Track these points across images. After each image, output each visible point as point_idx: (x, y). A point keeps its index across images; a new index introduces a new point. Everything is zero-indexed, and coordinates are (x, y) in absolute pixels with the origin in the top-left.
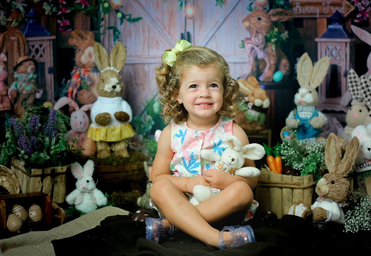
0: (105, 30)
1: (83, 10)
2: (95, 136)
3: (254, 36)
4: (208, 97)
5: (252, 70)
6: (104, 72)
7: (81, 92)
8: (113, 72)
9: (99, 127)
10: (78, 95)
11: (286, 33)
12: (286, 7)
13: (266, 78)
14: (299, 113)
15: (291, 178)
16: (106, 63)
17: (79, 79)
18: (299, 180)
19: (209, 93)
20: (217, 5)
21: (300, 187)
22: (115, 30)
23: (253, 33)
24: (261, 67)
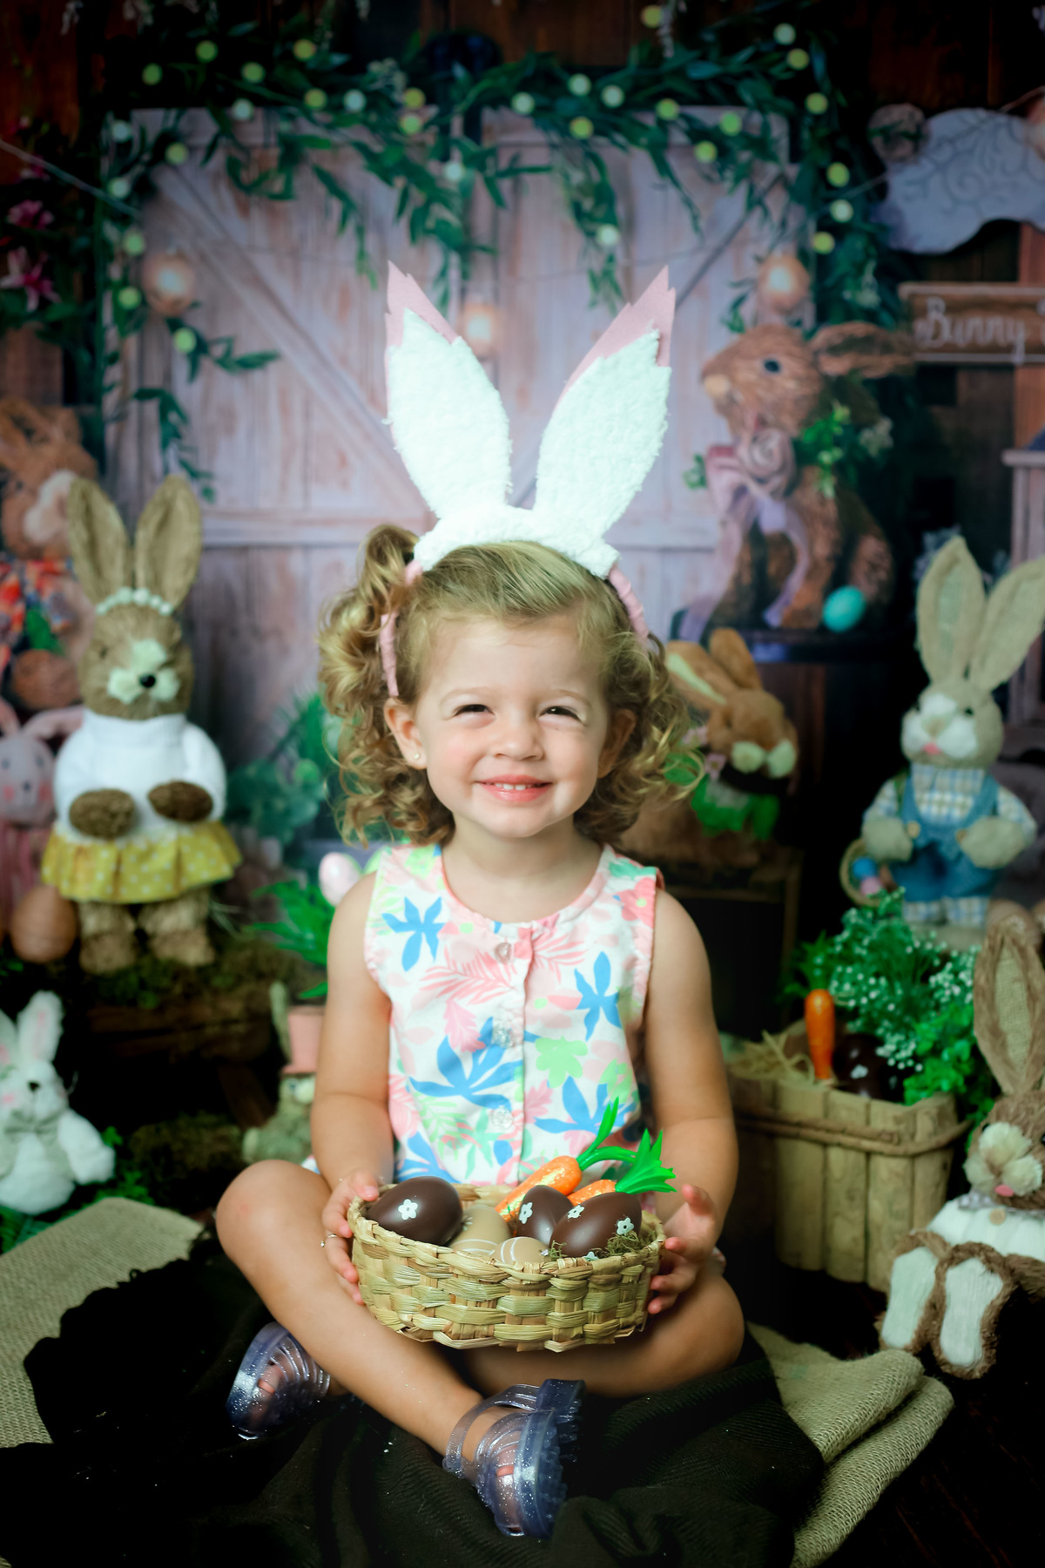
0: (123, 402)
1: (32, 316)
2: (73, 880)
3: (746, 437)
4: (529, 759)
5: (737, 580)
6: (111, 611)
7: (28, 659)
8: (144, 612)
9: (87, 842)
10: (16, 671)
11: (884, 427)
12: (885, 317)
13: (796, 615)
14: (917, 795)
15: (862, 1109)
16: (116, 573)
17: (19, 608)
18: (897, 1120)
19: (536, 741)
20: (593, 304)
21: (900, 1150)
22: (168, 404)
23: (743, 424)
24: (772, 568)
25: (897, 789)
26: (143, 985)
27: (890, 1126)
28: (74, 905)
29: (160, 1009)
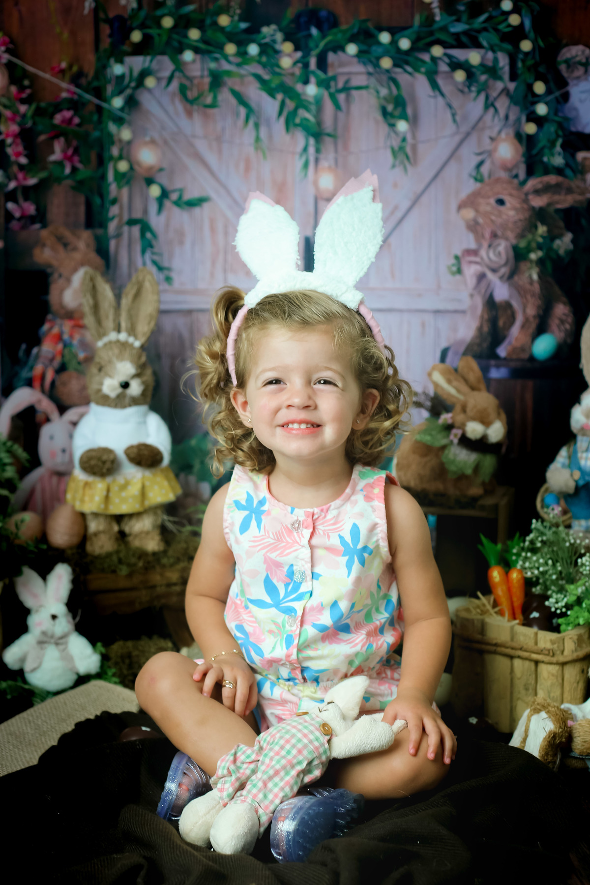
0: (119, 227)
1: (67, 177)
3: (485, 244)
4: (306, 408)
5: (480, 329)
6: (105, 345)
7: (64, 376)
8: (124, 345)
9: (91, 479)
10: (57, 383)
11: (568, 237)
12: (568, 172)
13: (514, 350)
14: (579, 455)
15: (532, 636)
16: (109, 323)
17: (60, 346)
18: (553, 642)
20: (394, 166)
21: (554, 660)
22: (145, 228)
23: (483, 236)
24: (501, 323)
25: (568, 451)
26: (120, 561)
27: (549, 646)
28: (83, 516)
29: (130, 575)
